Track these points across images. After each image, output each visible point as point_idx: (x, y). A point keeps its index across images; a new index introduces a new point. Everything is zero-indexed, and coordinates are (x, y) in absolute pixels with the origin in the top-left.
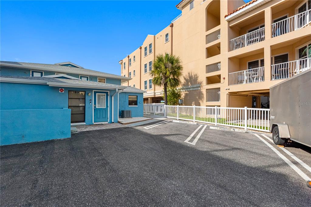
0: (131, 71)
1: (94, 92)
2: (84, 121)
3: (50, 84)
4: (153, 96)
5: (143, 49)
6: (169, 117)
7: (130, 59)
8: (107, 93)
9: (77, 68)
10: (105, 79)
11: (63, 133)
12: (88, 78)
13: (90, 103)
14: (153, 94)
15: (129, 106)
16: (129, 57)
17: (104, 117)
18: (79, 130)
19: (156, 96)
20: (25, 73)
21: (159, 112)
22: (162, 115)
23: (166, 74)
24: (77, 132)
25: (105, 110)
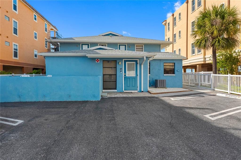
0: (176, 32)
1: (124, 60)
2: (116, 89)
3: (89, 55)
4: (203, 63)
6: (218, 90)
7: (175, 18)
8: (136, 61)
9: (116, 37)
10: (143, 45)
11: (94, 96)
12: (125, 45)
13: (121, 71)
14: (203, 60)
15: (164, 75)
16: (173, 15)
17: (134, 85)
18: (109, 96)
19: (207, 62)
20: (77, 46)
21: (207, 83)
22: (209, 87)
23: (212, 33)
24: (107, 97)
25: (135, 78)
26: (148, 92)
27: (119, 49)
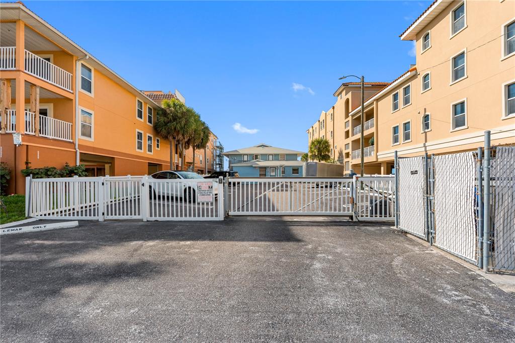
1: (270, 167)
5: (320, 123)
8: (276, 168)
10: (285, 155)
12: (273, 155)
15: (293, 174)
20: (240, 156)
27: (268, 160)
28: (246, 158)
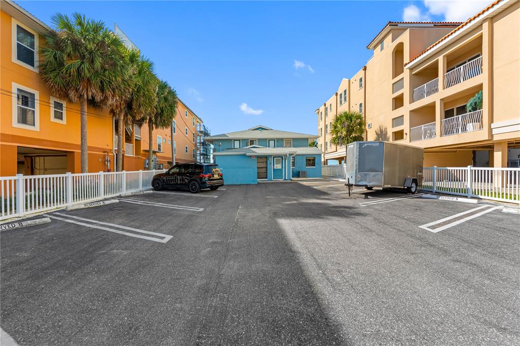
0: (328, 123)
1: (273, 157)
2: (266, 178)
3: (248, 154)
5: (339, 96)
7: (327, 108)
8: (282, 157)
9: (266, 131)
10: (292, 140)
11: (253, 182)
12: (275, 140)
13: (271, 165)
15: (306, 167)
16: (325, 105)
17: (280, 175)
18: (262, 182)
20: (229, 142)
25: (281, 170)
26: (291, 180)
27: (269, 147)
28: (237, 144)
